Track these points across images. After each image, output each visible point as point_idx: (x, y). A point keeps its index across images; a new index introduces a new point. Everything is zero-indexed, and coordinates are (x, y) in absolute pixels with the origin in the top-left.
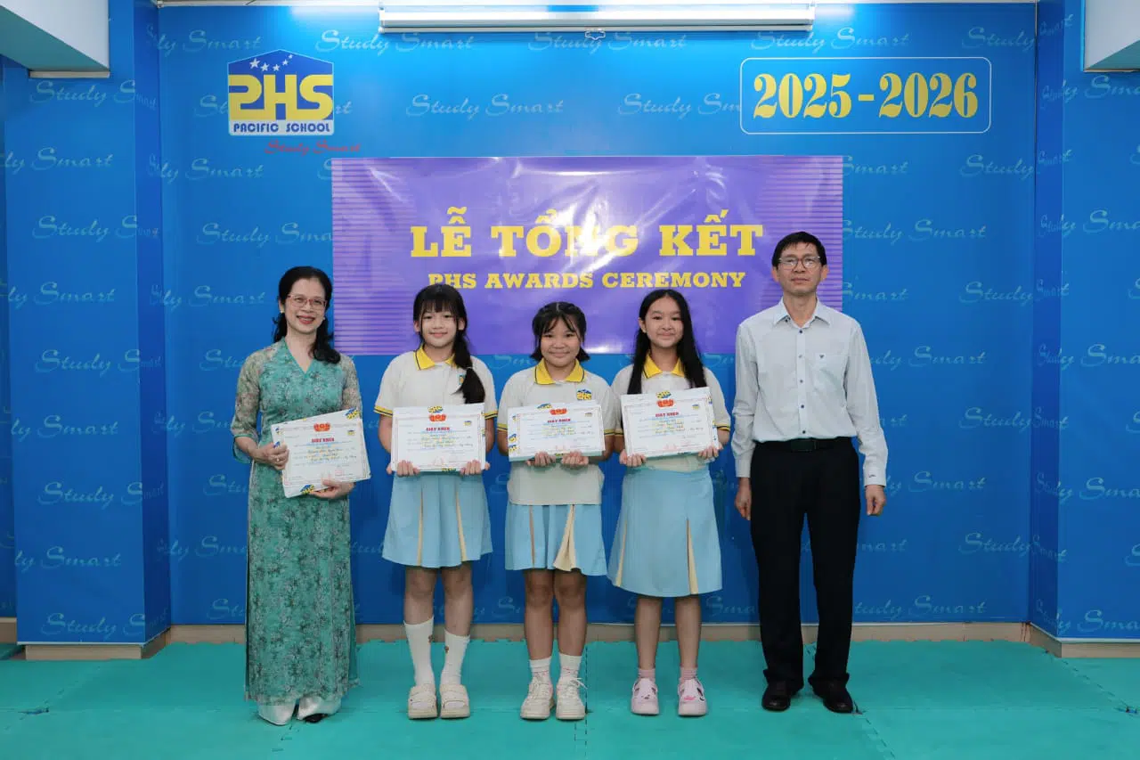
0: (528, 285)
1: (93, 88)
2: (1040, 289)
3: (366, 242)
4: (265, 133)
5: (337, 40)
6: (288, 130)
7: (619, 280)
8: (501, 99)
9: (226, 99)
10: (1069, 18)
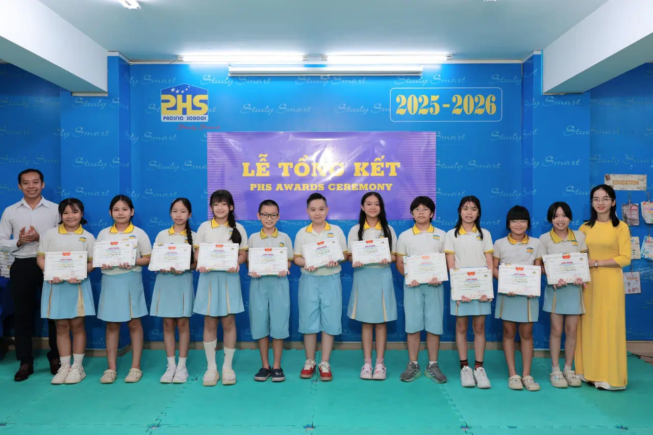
0: (295, 189)
1: (100, 100)
2: (525, 191)
3: (222, 169)
4: (177, 121)
5: (210, 80)
6: (188, 120)
7: (336, 187)
8: (283, 106)
9: (160, 106)
10: (535, 71)
